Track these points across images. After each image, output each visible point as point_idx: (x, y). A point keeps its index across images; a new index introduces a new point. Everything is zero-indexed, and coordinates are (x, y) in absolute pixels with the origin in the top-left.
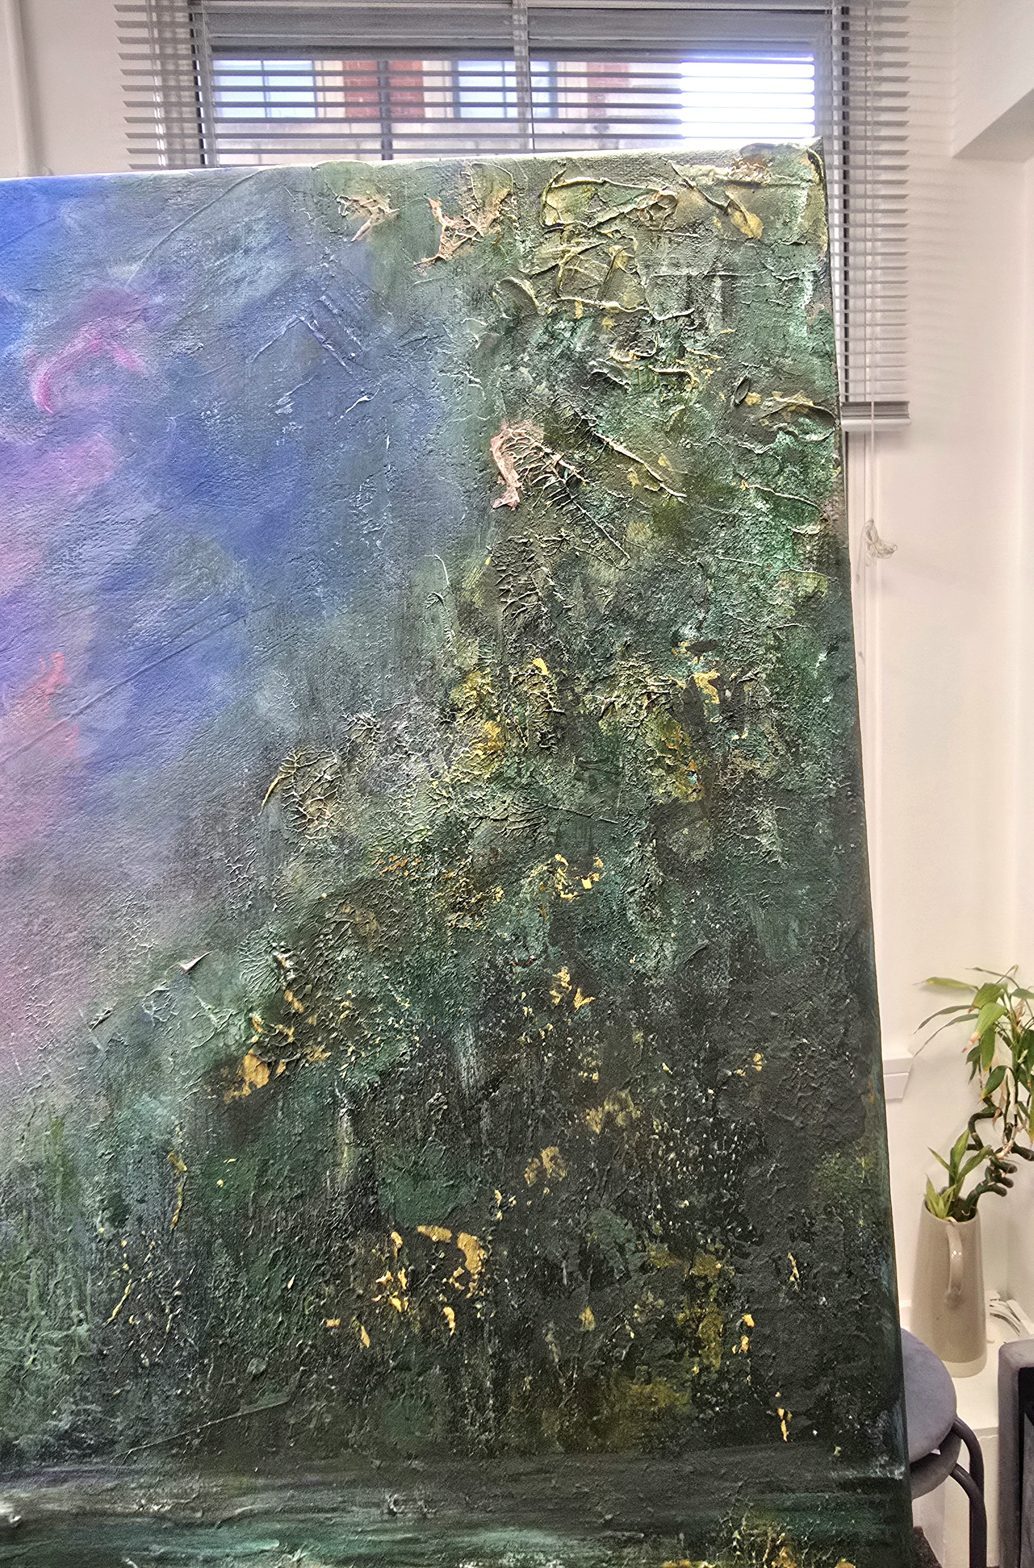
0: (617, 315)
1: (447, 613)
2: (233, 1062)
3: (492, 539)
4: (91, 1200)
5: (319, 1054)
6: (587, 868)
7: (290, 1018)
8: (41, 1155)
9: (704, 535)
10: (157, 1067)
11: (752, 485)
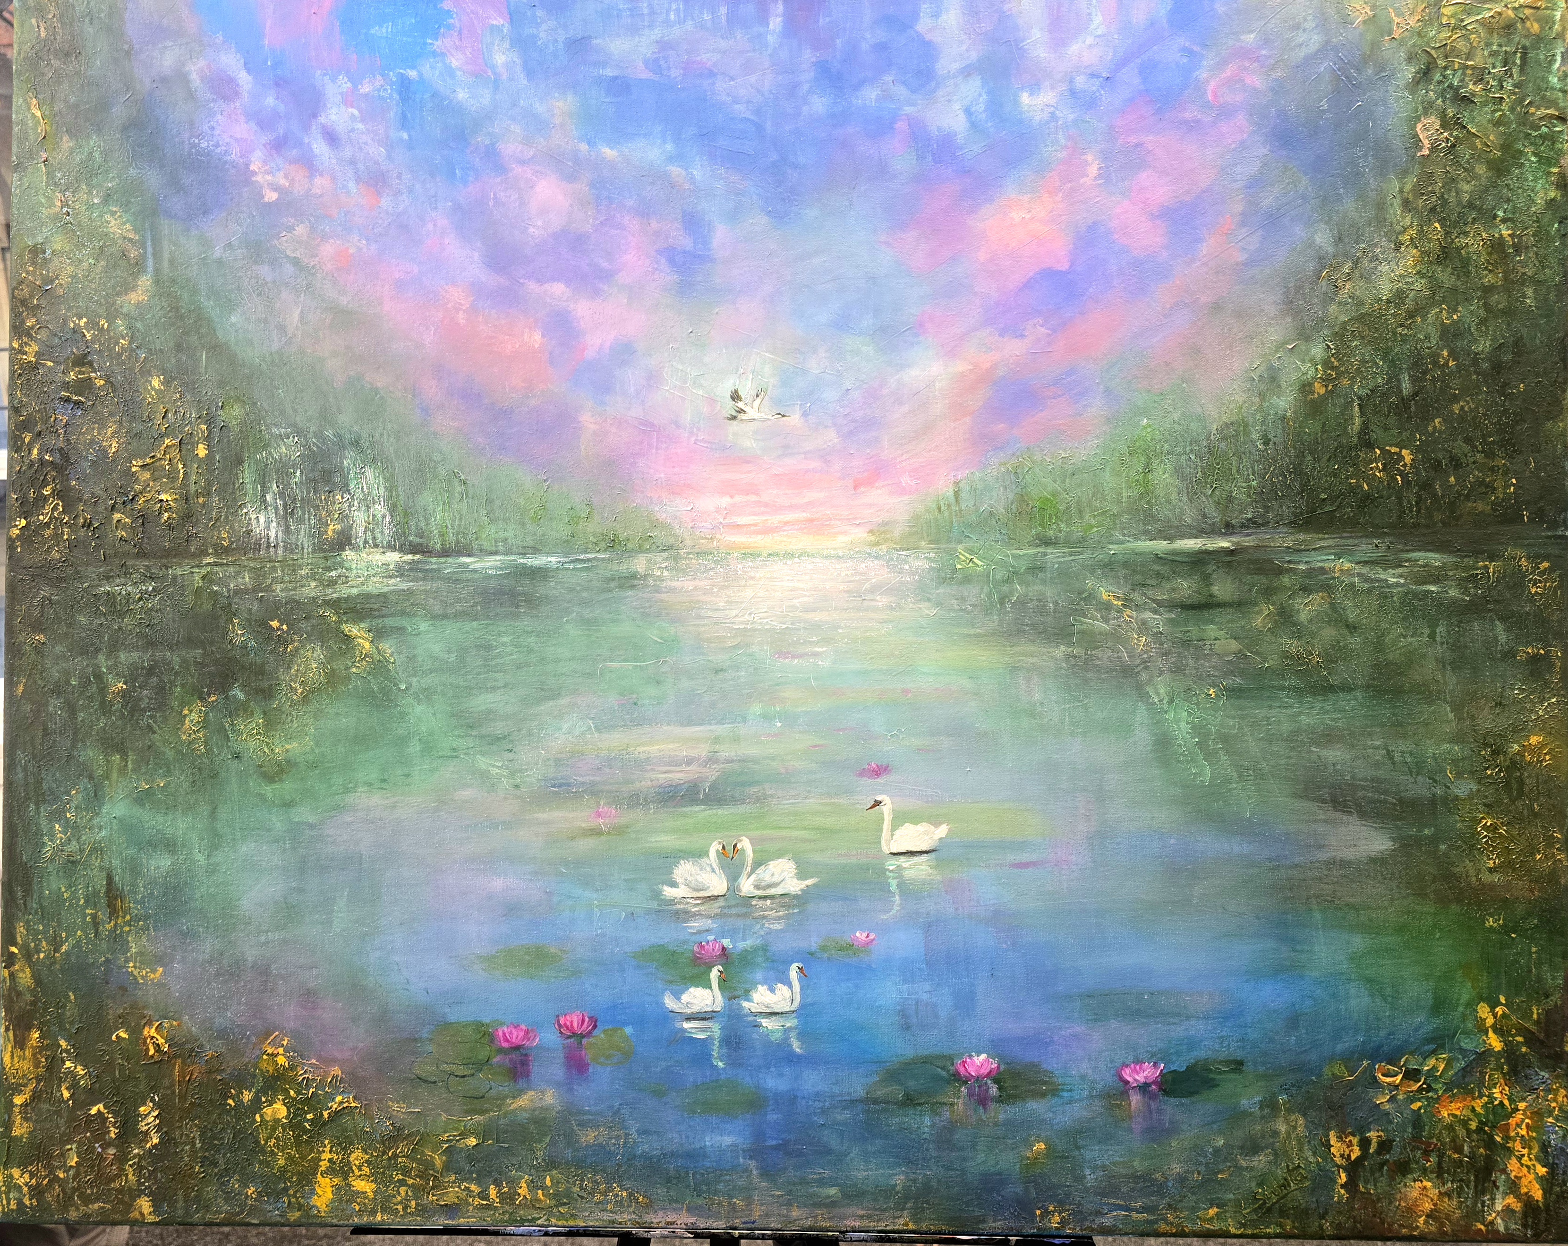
0: (1473, 68)
1: (1397, 202)
2: (1310, 384)
3: (1417, 169)
4: (1255, 436)
5: (1346, 382)
6: (1455, 311)
7: (1333, 368)
8: (1234, 419)
9: (1509, 171)
10: (1279, 386)
11: (1529, 150)
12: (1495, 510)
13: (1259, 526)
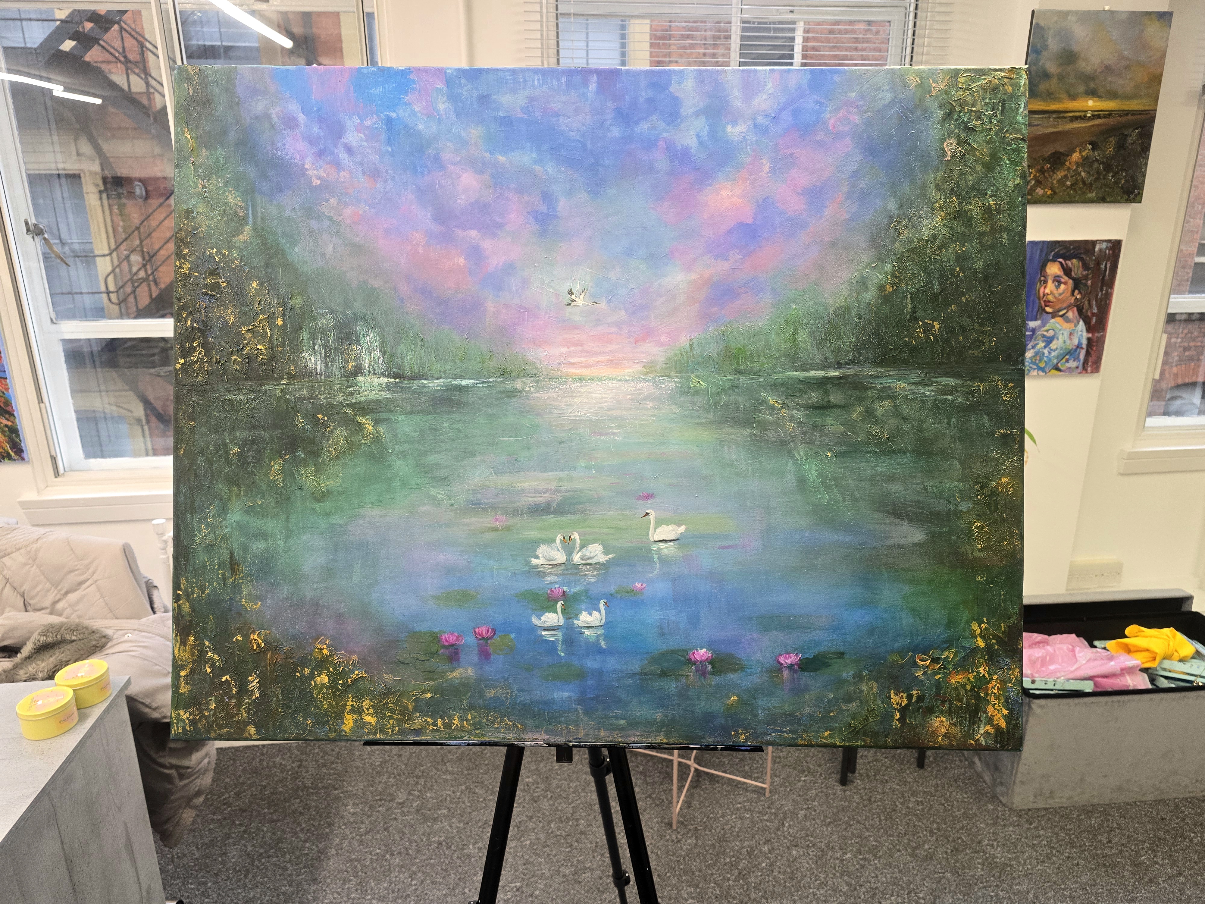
0: (976, 112)
1: (933, 186)
2: (884, 286)
3: (944, 169)
4: (854, 314)
5: (903, 285)
6: (964, 246)
7: (896, 277)
8: (843, 305)
9: (994, 169)
10: (867, 287)
11: (1005, 157)
12: (984, 355)
13: (855, 363)
